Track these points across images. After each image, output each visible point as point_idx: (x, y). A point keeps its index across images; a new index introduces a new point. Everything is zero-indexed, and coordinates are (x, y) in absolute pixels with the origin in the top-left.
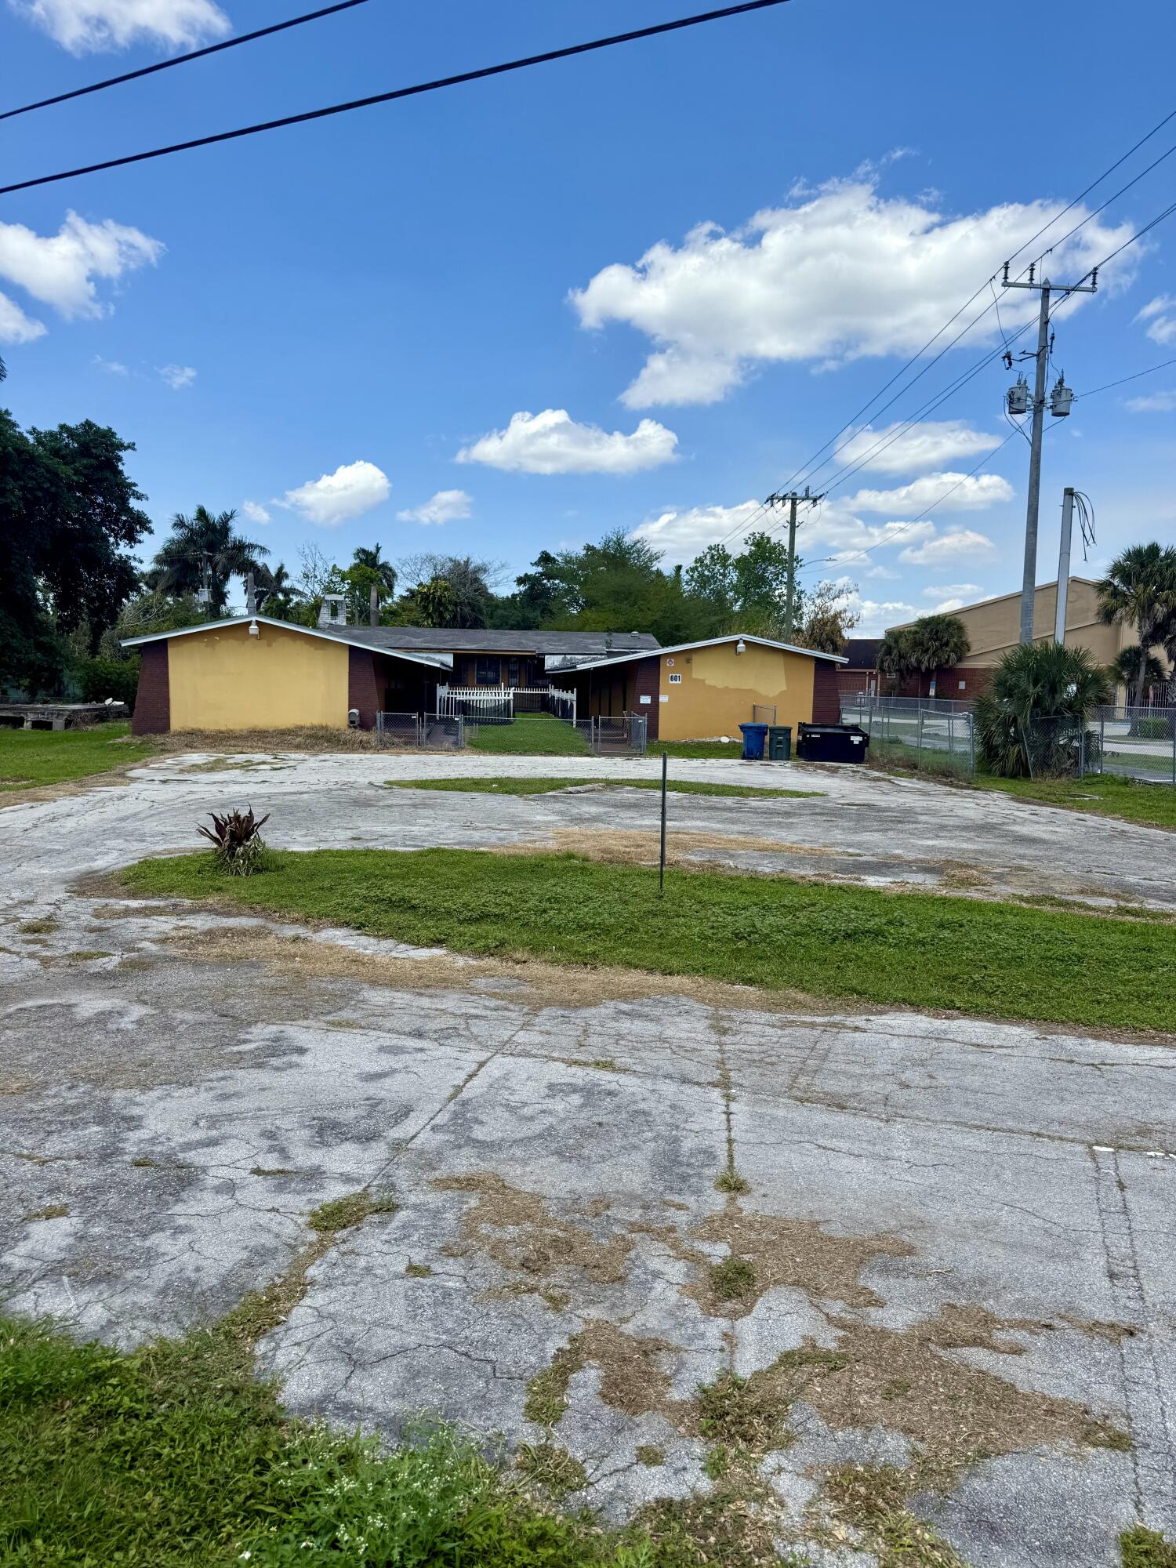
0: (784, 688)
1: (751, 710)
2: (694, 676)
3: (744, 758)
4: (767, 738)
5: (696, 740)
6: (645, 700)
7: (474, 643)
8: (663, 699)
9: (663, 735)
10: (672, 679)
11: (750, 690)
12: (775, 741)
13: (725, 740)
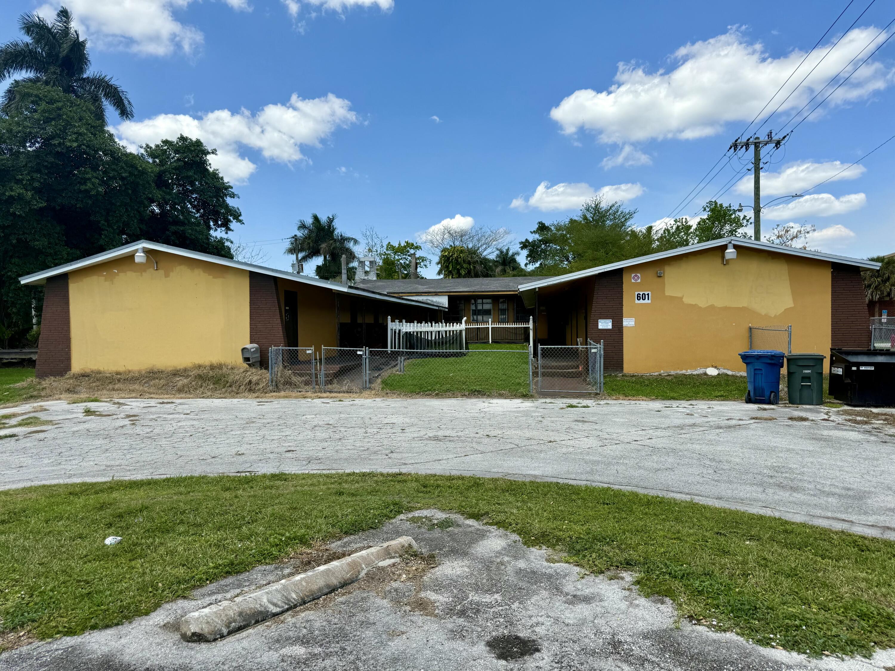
0: (791, 304)
1: (747, 335)
2: (669, 292)
3: (749, 401)
4: (784, 371)
5: (673, 372)
6: (605, 324)
7: (469, 287)
8: (628, 322)
9: (628, 367)
10: (639, 298)
11: (744, 309)
12: (797, 378)
13: (712, 372)
